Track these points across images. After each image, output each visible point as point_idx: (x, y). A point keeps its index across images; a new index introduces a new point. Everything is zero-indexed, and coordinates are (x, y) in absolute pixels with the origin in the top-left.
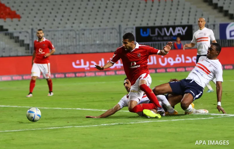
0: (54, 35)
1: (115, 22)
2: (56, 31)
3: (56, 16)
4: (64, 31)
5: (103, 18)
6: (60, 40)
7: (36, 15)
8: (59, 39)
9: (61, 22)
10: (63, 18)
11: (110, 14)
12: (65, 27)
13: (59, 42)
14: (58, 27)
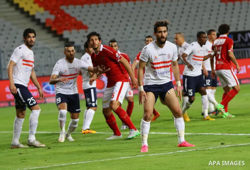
0: (126, 46)
1: (193, 28)
2: (128, 41)
3: (127, 25)
4: (136, 41)
5: (179, 25)
6: (133, 52)
7: (105, 25)
8: (132, 50)
9: (133, 31)
10: (134, 27)
11: (187, 20)
12: (137, 37)
13: (131, 54)
14: (130, 37)
